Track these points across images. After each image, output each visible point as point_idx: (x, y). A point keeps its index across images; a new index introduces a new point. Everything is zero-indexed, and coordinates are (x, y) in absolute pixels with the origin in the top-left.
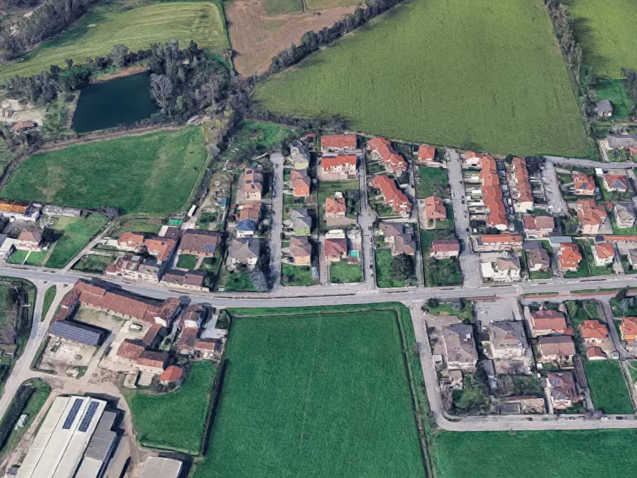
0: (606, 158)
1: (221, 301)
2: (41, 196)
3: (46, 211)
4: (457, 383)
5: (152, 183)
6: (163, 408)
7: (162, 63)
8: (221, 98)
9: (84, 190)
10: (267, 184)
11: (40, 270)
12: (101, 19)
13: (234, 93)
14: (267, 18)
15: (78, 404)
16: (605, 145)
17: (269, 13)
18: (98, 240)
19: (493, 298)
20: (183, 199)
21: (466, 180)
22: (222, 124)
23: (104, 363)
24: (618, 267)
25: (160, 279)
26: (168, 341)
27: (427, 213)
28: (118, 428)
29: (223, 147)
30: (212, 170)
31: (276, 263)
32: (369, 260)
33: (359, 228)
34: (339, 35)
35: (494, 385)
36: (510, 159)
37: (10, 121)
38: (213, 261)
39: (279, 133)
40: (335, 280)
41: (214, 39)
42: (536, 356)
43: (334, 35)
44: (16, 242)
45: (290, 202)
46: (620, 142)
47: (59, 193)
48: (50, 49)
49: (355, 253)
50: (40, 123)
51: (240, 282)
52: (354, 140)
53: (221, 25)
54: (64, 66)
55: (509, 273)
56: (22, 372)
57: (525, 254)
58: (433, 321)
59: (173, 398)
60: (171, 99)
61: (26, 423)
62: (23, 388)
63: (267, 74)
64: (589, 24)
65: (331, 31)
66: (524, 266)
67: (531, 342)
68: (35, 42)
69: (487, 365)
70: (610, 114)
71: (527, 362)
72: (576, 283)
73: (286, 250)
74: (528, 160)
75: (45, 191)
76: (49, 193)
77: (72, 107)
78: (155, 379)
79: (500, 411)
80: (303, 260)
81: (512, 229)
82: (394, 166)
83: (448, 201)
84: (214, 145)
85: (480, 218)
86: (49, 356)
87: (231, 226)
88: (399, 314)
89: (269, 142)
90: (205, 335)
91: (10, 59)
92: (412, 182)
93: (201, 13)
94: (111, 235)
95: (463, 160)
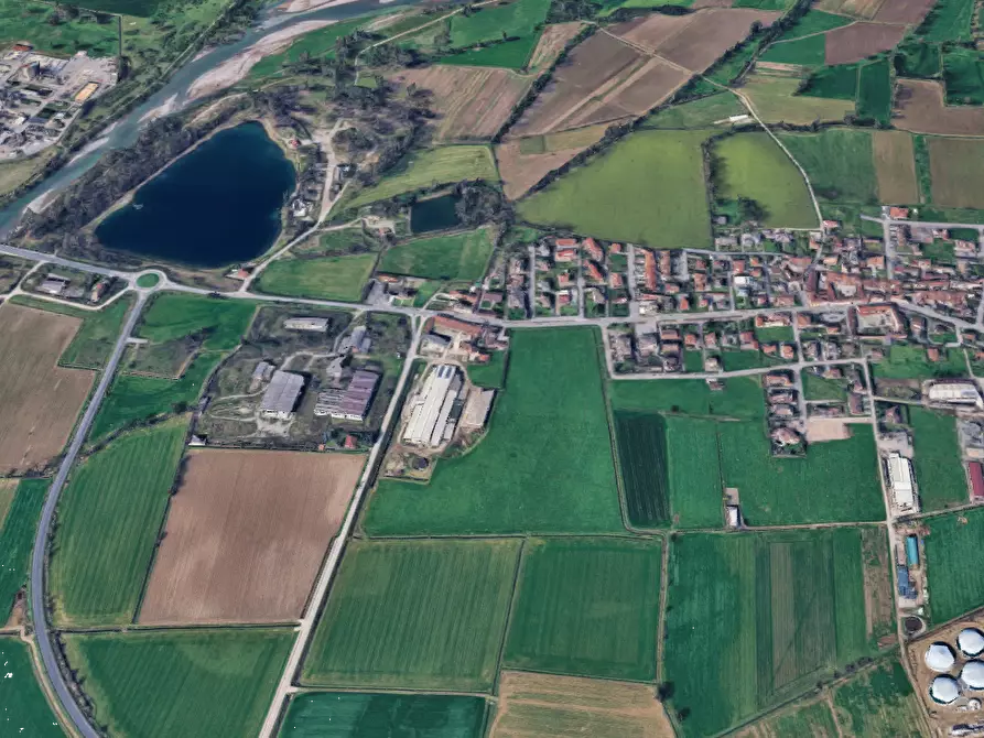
0: (717, 248)
1: (505, 323)
2: (403, 271)
3: (408, 279)
4: (621, 359)
5: (462, 263)
6: (482, 370)
7: (459, 190)
9: (424, 267)
10: (526, 264)
11: (409, 309)
12: (415, 158)
13: (505, 209)
14: (522, 157)
15: (443, 369)
16: (718, 241)
17: (522, 153)
18: (438, 294)
19: (643, 323)
20: (481, 271)
21: (637, 262)
22: (500, 229)
23: (451, 352)
24: (711, 307)
25: (474, 312)
26: (480, 343)
27: (613, 281)
28: (462, 380)
29: (500, 244)
30: (495, 257)
31: (533, 305)
32: (581, 304)
33: (577, 288)
34: (567, 170)
35: (639, 361)
37: (375, 227)
38: (499, 304)
39: (532, 234)
40: (563, 314)
41: (488, 172)
42: (661, 350)
43: (563, 171)
45: (538, 274)
46: (727, 241)
47: (412, 270)
48: (388, 180)
49: (574, 300)
50: (393, 229)
51: (514, 315)
53: (493, 163)
54: (401, 192)
56: (412, 356)
57: (662, 302)
58: (612, 333)
59: (486, 366)
61: (420, 376)
62: (414, 362)
63: (524, 197)
64: (726, 162)
65: (562, 167)
66: (660, 307)
67: (659, 342)
68: (378, 175)
69: (637, 354)
70: (725, 223)
71: (657, 350)
72: (686, 316)
73: (538, 299)
74: (672, 251)
75: (404, 268)
76: (407, 270)
77: (408, 218)
78: (477, 358)
79: (640, 372)
80: (546, 304)
81: (658, 289)
82: (597, 255)
83: (625, 274)
84: (494, 242)
85: (642, 283)
86: (423, 349)
87: (508, 286)
88: (596, 330)
89: (527, 239)
90: (499, 339)
91: (365, 186)
92: (606, 263)
93: (479, 154)
94: (445, 291)
95: (635, 251)
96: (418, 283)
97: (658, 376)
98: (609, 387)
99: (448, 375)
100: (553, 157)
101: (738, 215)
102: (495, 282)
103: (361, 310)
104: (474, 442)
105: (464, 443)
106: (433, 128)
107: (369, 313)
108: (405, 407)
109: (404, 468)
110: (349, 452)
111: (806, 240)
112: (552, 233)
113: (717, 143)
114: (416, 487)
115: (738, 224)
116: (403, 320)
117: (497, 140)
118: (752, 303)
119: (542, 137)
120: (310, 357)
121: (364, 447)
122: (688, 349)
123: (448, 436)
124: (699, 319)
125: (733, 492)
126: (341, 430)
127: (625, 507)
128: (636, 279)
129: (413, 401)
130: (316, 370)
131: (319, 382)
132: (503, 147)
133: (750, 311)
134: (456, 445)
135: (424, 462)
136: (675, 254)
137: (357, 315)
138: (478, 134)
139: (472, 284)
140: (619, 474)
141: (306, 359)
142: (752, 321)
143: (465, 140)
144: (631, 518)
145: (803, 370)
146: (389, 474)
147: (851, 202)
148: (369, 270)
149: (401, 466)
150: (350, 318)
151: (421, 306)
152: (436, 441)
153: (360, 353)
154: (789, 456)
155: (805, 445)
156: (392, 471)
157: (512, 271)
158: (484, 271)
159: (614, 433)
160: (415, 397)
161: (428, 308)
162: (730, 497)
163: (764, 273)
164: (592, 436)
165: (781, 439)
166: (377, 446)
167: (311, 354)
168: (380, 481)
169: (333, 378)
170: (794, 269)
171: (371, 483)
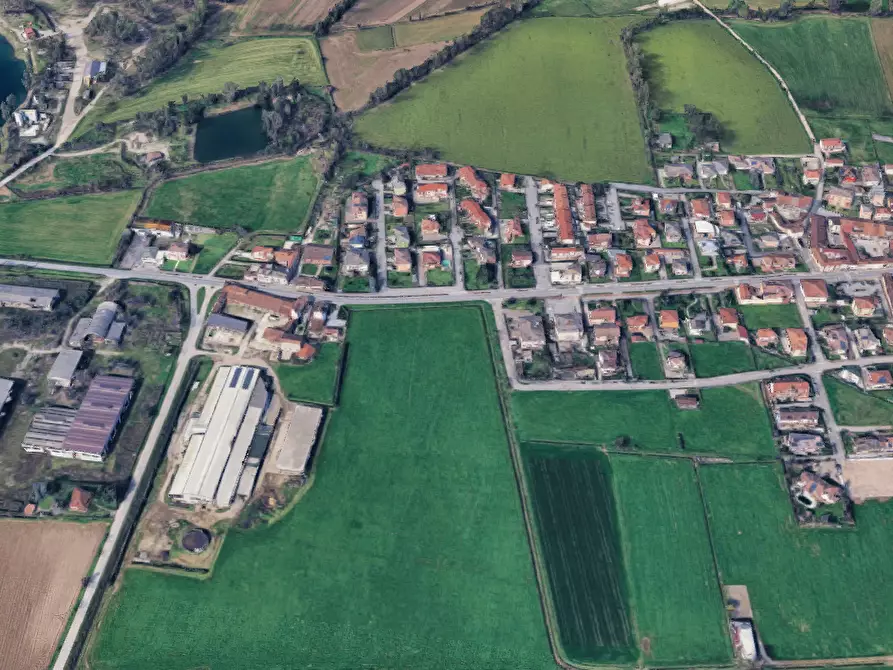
0: (663, 184)
1: (339, 299)
2: (179, 216)
3: (187, 229)
4: (528, 357)
5: (271, 205)
6: (302, 375)
7: (268, 99)
8: (325, 130)
9: (215, 211)
10: (371, 206)
11: (188, 275)
12: (205, 56)
13: (336, 126)
14: (360, 54)
15: (238, 372)
16: (662, 174)
17: (361, 49)
18: (233, 252)
19: (560, 297)
20: (300, 219)
21: (541, 203)
22: (330, 154)
23: (252, 344)
24: (663, 273)
25: (289, 281)
26: (301, 329)
27: (507, 231)
28: (270, 391)
29: (330, 176)
30: (322, 196)
31: (383, 270)
32: (459, 268)
33: (450, 243)
34: (427, 72)
35: (557, 359)
36: (579, 184)
37: (140, 152)
38: (329, 269)
39: (378, 163)
40: (431, 284)
41: (313, 74)
42: (590, 341)
43: (423, 72)
44: (167, 253)
45: (391, 221)
46: (676, 171)
47: (194, 214)
48: (163, 85)
49: (447, 262)
50: (167, 154)
51: (355, 284)
52: (445, 168)
53: (318, 61)
54: (179, 101)
55: (573, 278)
56: (189, 352)
57: (587, 263)
58: (511, 313)
59: (310, 368)
60: (281, 132)
61: (200, 386)
62: (192, 362)
63: (365, 109)
64: (661, 61)
65: (421, 67)
66: (585, 272)
67: (587, 329)
68: (149, 78)
69: (553, 347)
70: (670, 146)
71: (584, 343)
72: (627, 286)
73: (390, 260)
74: (595, 186)
75: (181, 212)
76: (185, 214)
77: (192, 139)
78: (294, 356)
79: (559, 378)
80: (405, 267)
81: (578, 243)
82: (479, 191)
83: (524, 221)
84: (319, 176)
85: (552, 235)
86: (207, 340)
87: (343, 241)
88: (484, 310)
89: (371, 170)
90: (330, 324)
91: (129, 94)
92: (494, 204)
93: (299, 50)
94: (245, 249)
95: (538, 187)
96: (204, 235)
97: (588, 386)
98: (511, 403)
99: (246, 386)
100: (406, 54)
101: (689, 136)
102: (323, 235)
103: (113, 276)
104: (289, 501)
105: (272, 501)
106: (231, 15)
107: (124, 283)
108: (175, 437)
109: (168, 548)
110: (77, 518)
111: (798, 171)
112: (407, 160)
113: (646, 34)
114: (186, 583)
115: (690, 147)
116: (178, 293)
117: (324, 29)
118: (726, 266)
119: (390, 29)
120: (25, 353)
121: (101, 510)
122: (635, 340)
123: (246, 490)
124: (647, 291)
125: (738, 592)
126: (65, 478)
127: (553, 625)
128: (544, 231)
129: (189, 427)
130: (33, 375)
131: (36, 395)
132: (334, 40)
133: (725, 279)
134: (257, 507)
135: (202, 537)
136: (599, 191)
137: (104, 285)
138: (296, 23)
139: (288, 239)
140: (539, 559)
141: (19, 354)
142: (730, 295)
143: (279, 30)
144: (565, 643)
145: (826, 375)
146: (143, 558)
147: (855, 117)
148: (129, 216)
149: (164, 543)
150: (92, 291)
151: (207, 271)
152: (223, 500)
153: (104, 347)
154: (828, 526)
155: (851, 506)
156: (149, 555)
157: (349, 217)
158: (307, 218)
159: (524, 485)
160: (192, 421)
161: (217, 275)
162: (735, 603)
163: (739, 220)
164: (488, 489)
165: (807, 495)
166: (125, 507)
167: (26, 348)
168: (127, 572)
169: (59, 388)
170: (787, 214)
171: (109, 578)
